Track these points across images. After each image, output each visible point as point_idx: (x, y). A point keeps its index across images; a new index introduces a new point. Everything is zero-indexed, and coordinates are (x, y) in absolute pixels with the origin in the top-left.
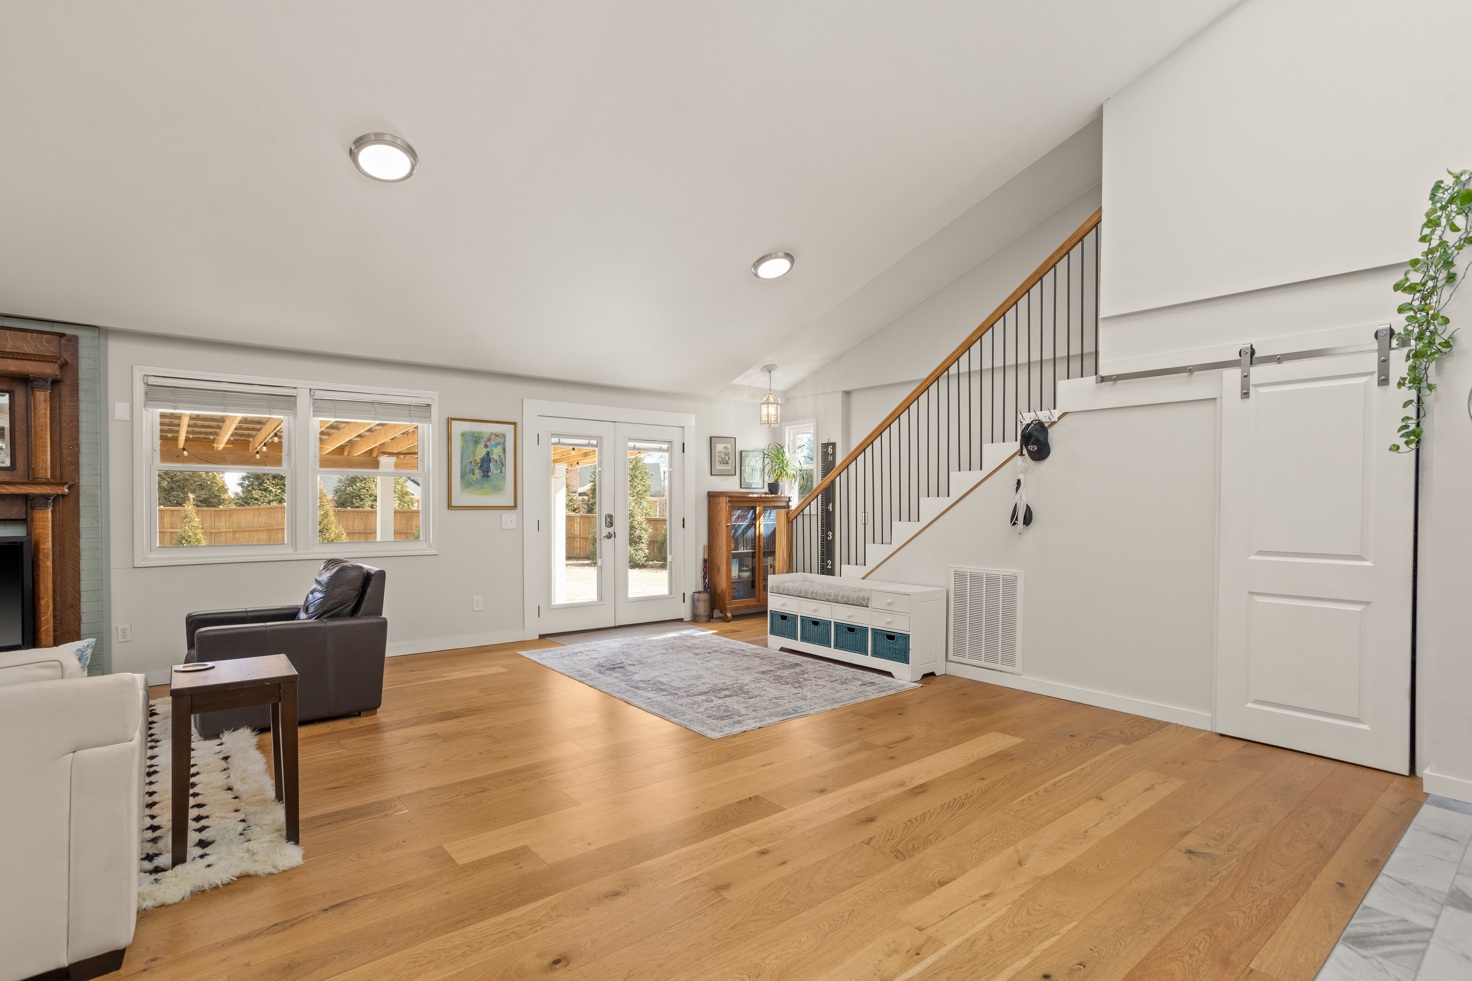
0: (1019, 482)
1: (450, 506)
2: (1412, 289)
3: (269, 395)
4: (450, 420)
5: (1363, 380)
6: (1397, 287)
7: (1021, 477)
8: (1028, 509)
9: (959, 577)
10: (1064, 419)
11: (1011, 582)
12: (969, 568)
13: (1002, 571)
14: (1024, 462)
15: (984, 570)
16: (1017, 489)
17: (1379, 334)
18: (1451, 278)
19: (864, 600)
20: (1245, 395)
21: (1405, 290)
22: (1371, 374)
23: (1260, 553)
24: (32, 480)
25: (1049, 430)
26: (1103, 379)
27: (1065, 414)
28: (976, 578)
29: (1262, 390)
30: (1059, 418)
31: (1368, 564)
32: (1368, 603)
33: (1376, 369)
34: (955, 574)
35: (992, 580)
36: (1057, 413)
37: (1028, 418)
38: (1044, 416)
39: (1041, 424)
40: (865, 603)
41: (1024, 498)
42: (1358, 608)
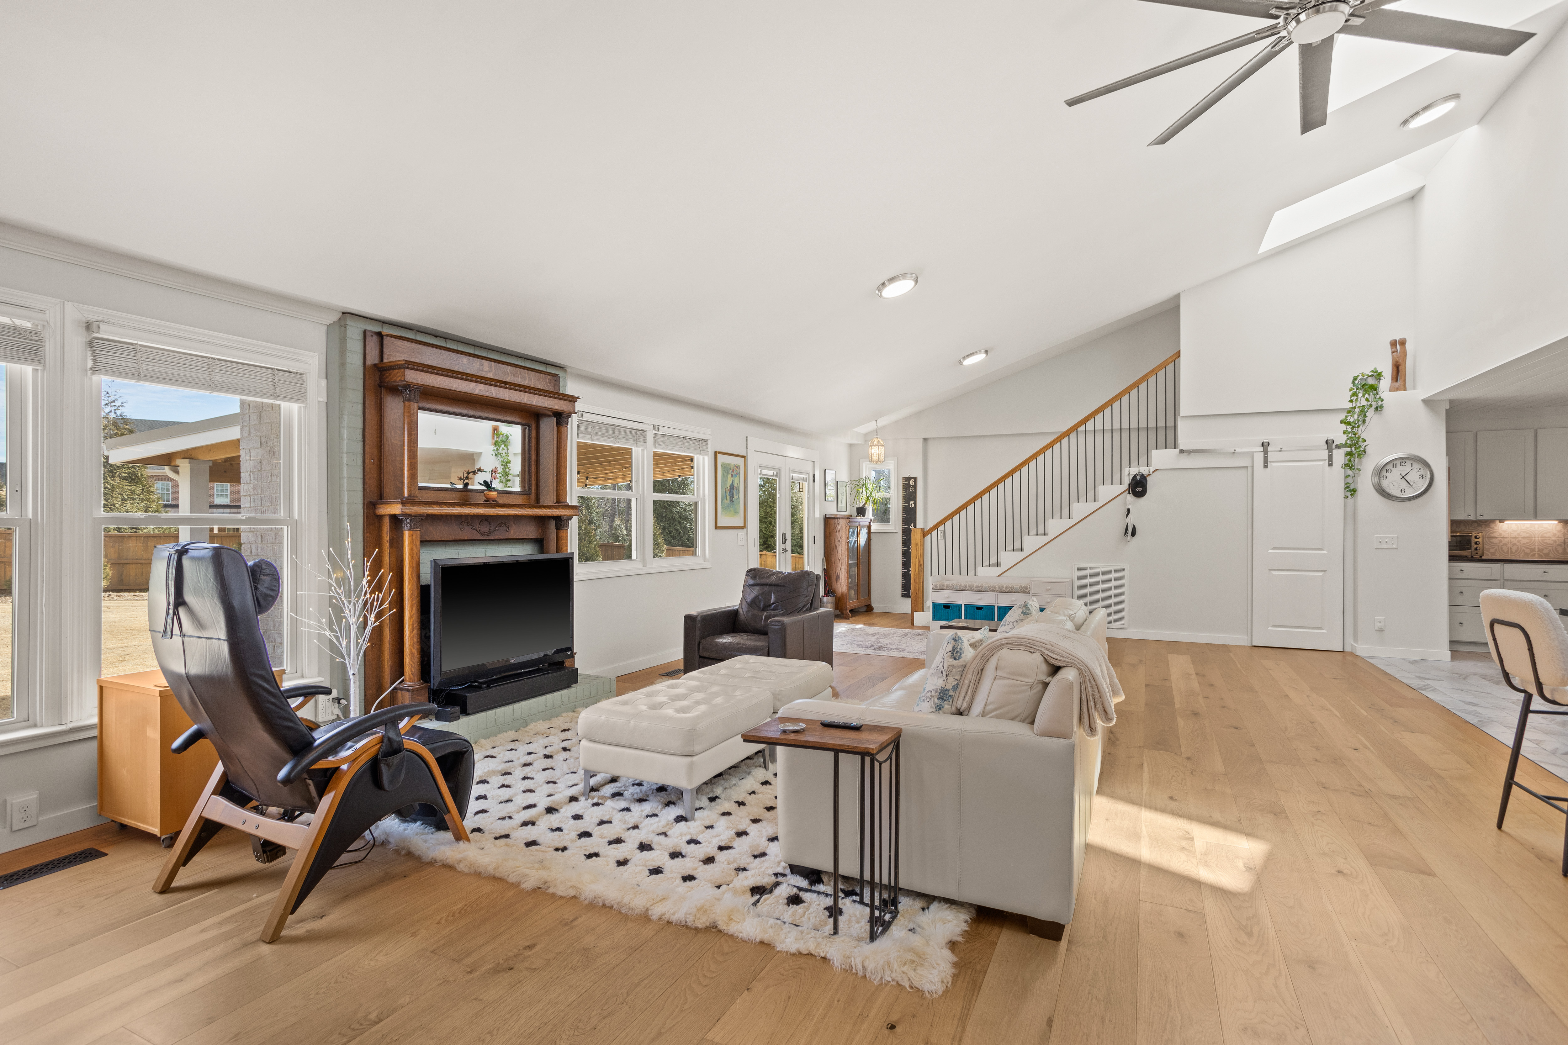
0: (1129, 510)
1: (716, 527)
2: (1349, 424)
3: (636, 429)
4: (716, 453)
5: (1321, 463)
6: (1342, 422)
7: (1130, 507)
8: (1134, 527)
9: (1082, 571)
10: (1155, 473)
11: (1120, 573)
12: (1088, 565)
13: (1113, 565)
14: (1130, 498)
15: (1101, 565)
16: (1127, 515)
17: (1328, 442)
18: (1364, 421)
19: (1027, 589)
20: (1266, 466)
21: (1345, 423)
22: (1325, 460)
23: (1274, 549)
24: (537, 503)
25: (1147, 478)
26: (1182, 451)
27: (1157, 470)
28: (1095, 572)
29: (1274, 464)
30: (1153, 472)
31: (1325, 552)
32: (1325, 571)
33: (1327, 458)
34: (1078, 569)
35: (1106, 572)
36: (1152, 469)
37: (1134, 471)
38: (1144, 470)
39: (1142, 475)
40: (1027, 591)
41: (1131, 520)
42: (1321, 574)
